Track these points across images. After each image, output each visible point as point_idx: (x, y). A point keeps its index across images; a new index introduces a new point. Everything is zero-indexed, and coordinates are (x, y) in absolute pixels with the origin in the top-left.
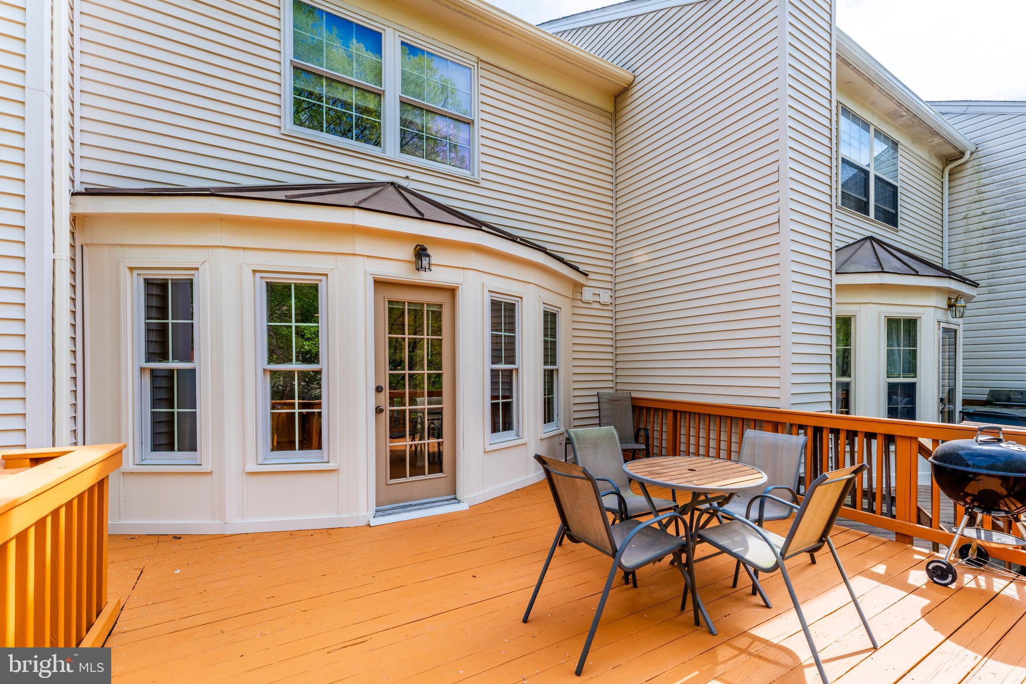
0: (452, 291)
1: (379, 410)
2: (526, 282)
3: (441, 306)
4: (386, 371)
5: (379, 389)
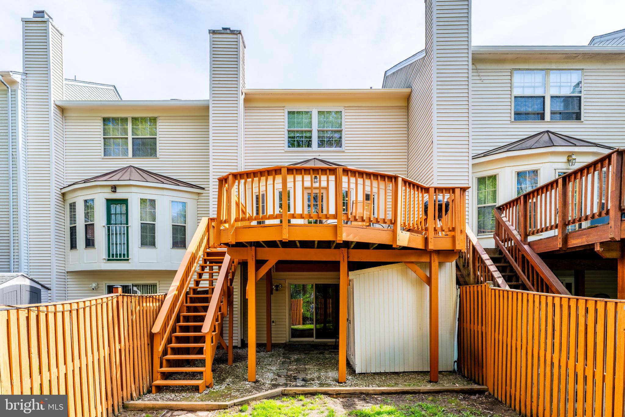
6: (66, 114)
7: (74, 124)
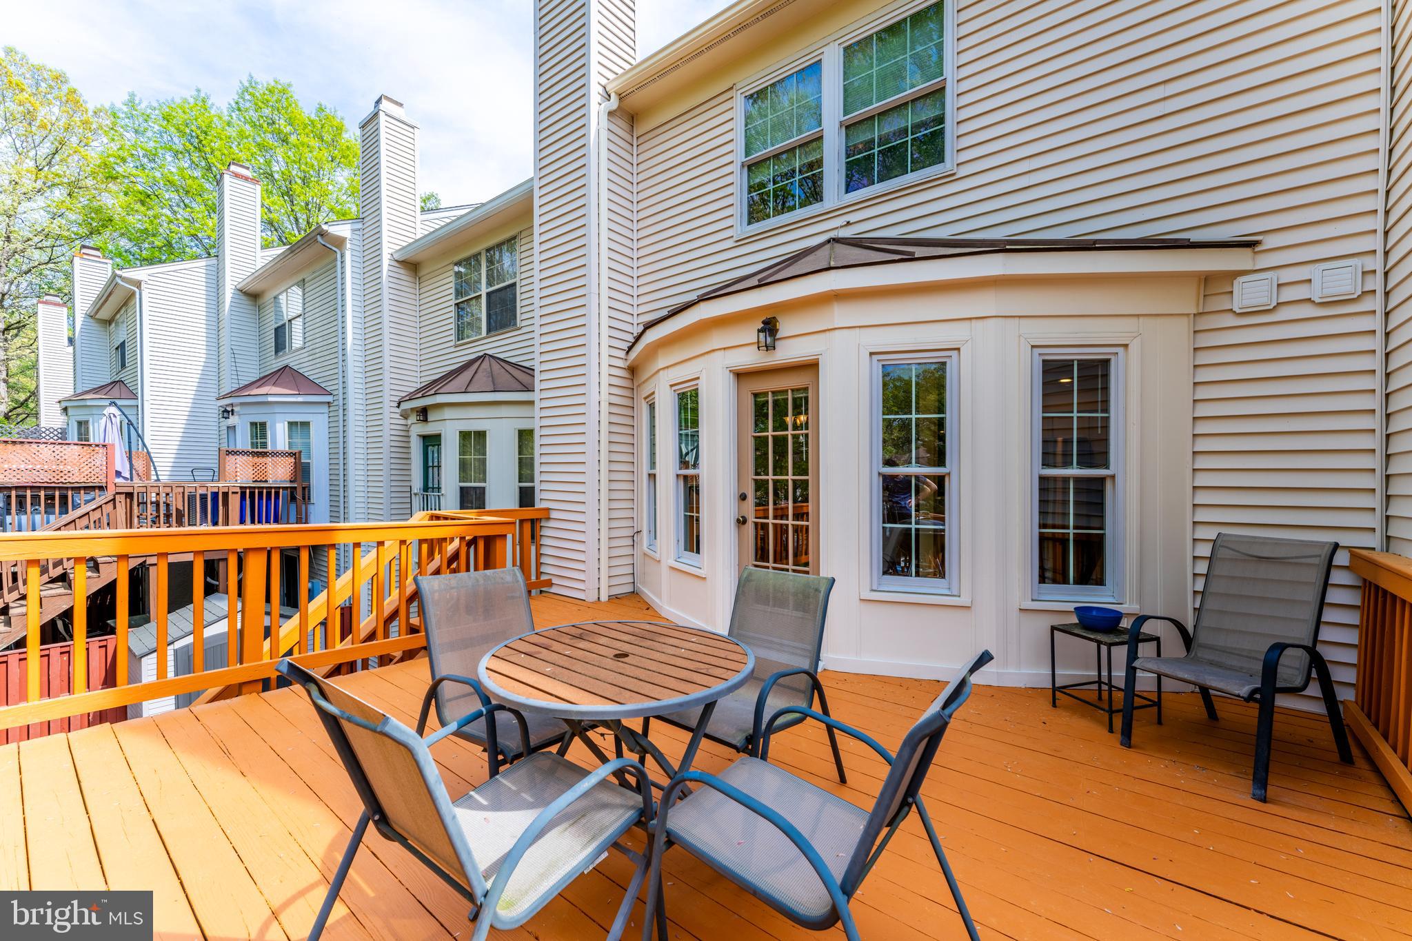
0: (811, 367)
1: (742, 522)
2: (970, 319)
3: (806, 389)
4: (750, 476)
5: (743, 497)
6: (423, 272)
7: (430, 287)
